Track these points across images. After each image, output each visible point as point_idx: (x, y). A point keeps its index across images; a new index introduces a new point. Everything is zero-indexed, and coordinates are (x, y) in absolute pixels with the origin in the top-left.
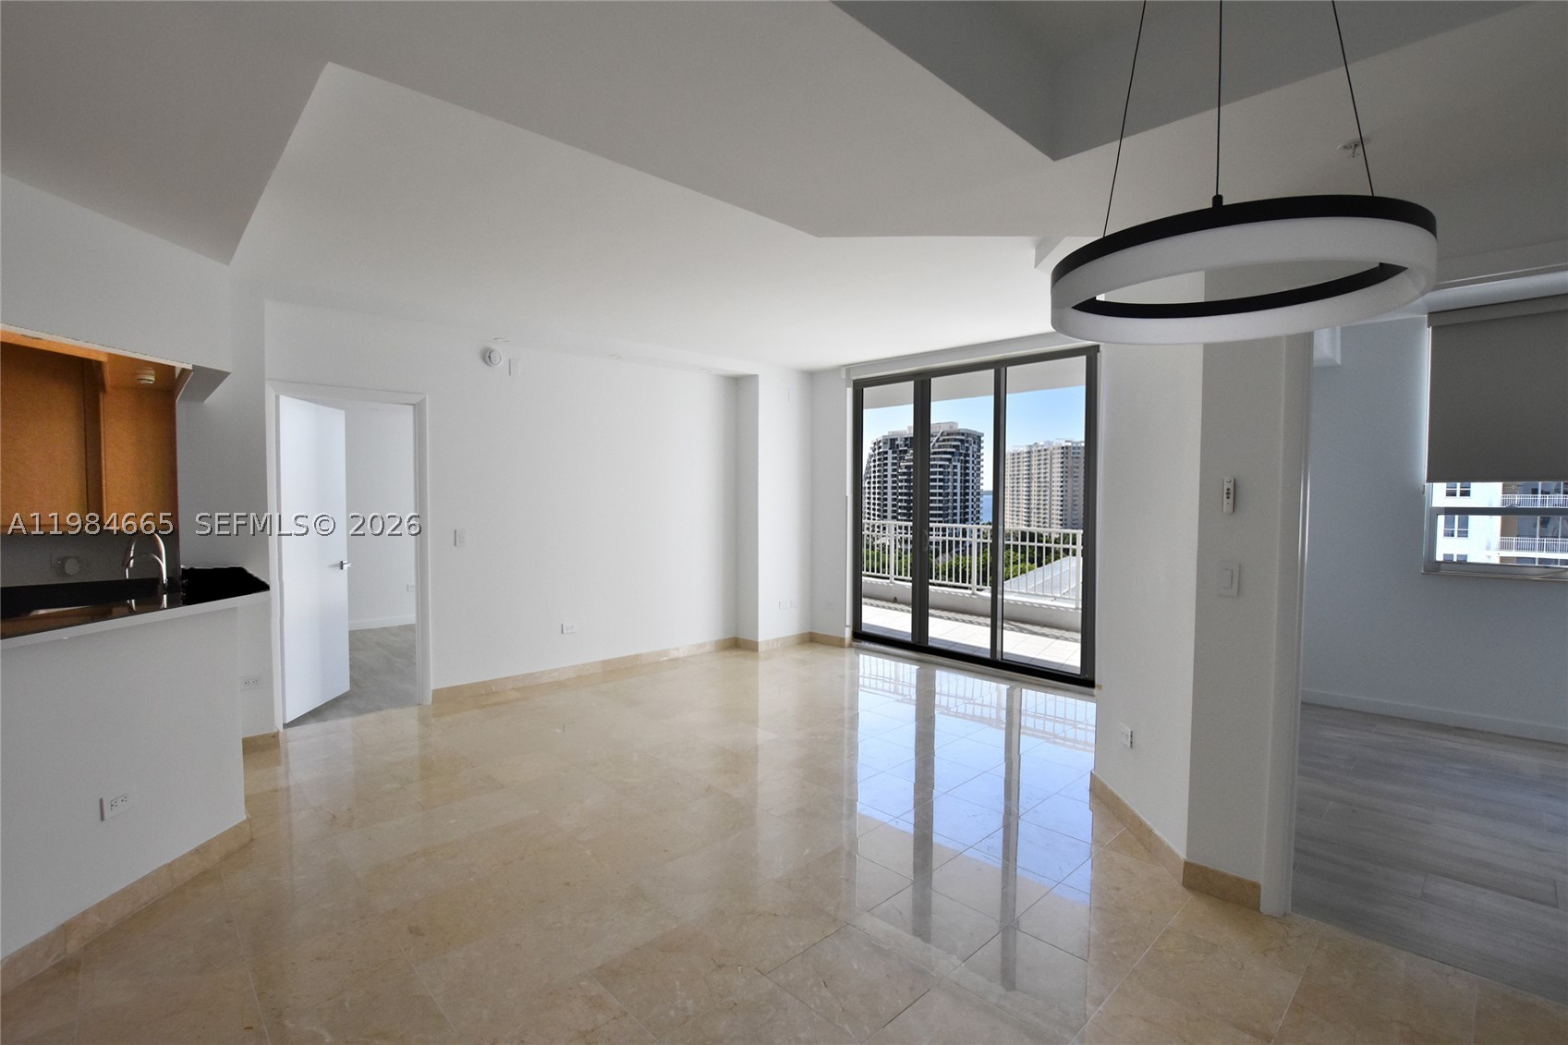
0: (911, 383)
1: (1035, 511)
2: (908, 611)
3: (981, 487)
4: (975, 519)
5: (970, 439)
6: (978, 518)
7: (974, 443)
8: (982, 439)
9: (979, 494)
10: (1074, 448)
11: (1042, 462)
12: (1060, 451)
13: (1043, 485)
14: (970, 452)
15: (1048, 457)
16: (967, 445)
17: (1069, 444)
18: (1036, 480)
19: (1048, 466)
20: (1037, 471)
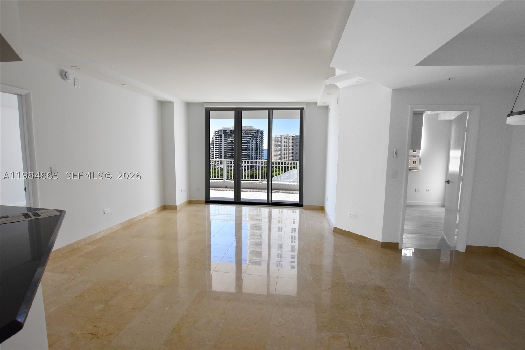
0: (233, 112)
1: (283, 155)
2: (232, 191)
3: (263, 148)
4: (260, 158)
5: (258, 132)
6: (262, 158)
7: (260, 134)
8: (263, 132)
9: (262, 150)
10: (296, 137)
11: (285, 141)
12: (292, 137)
13: (286, 147)
14: (259, 136)
15: (288, 139)
16: (257, 134)
17: (295, 136)
18: (283, 146)
19: (288, 142)
20: (284, 143)
